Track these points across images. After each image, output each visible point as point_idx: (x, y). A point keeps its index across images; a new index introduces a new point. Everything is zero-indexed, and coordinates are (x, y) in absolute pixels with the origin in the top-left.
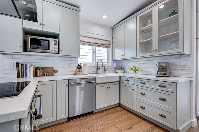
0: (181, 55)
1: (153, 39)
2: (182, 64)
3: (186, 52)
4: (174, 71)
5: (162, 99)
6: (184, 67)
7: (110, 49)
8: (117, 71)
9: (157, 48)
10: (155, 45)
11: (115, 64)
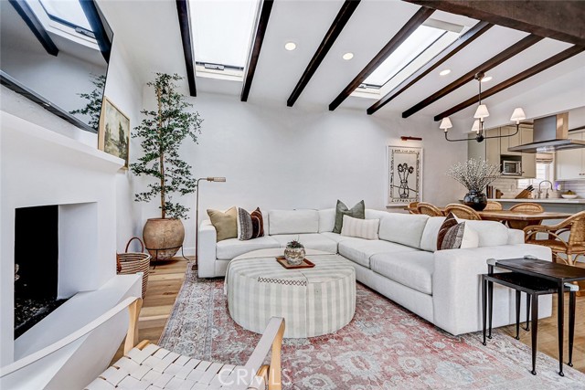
7: (552, 165)
11: (559, 186)
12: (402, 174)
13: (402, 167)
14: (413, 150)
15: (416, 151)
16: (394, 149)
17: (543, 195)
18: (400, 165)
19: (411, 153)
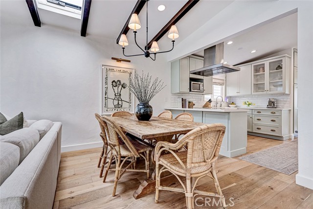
0: (284, 94)
1: (265, 82)
2: (285, 99)
3: (287, 92)
4: (279, 105)
5: (272, 121)
6: (286, 101)
7: (224, 87)
8: (230, 105)
9: (268, 89)
10: (267, 87)
11: (228, 100)
12: (116, 88)
13: (115, 83)
14: (125, 70)
15: (129, 71)
16: (108, 68)
17: (218, 105)
18: (114, 81)
19: (124, 72)
